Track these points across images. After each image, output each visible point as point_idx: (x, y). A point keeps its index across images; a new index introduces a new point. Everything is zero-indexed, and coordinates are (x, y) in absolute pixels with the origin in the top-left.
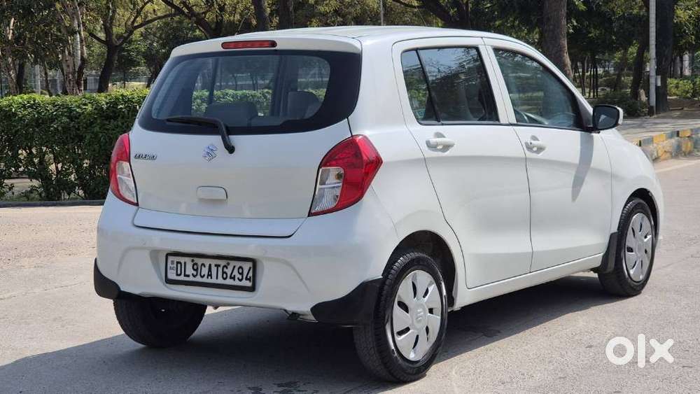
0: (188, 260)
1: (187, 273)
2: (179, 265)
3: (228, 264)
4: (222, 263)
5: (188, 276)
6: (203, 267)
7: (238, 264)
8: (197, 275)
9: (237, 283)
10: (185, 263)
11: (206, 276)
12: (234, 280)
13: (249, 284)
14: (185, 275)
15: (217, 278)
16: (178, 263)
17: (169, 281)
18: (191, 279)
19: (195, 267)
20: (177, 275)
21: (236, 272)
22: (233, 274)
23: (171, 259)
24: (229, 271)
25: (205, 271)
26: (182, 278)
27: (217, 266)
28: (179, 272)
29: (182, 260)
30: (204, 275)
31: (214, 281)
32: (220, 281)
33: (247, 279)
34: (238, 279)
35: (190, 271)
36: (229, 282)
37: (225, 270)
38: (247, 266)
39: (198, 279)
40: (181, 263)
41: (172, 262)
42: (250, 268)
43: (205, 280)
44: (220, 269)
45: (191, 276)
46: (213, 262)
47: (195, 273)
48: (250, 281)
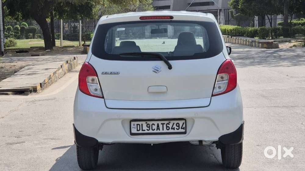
0: (144, 123)
1: (143, 129)
2: (138, 126)
3: (170, 122)
4: (166, 122)
5: (145, 130)
6: (153, 125)
7: (176, 122)
8: (149, 129)
9: (176, 131)
10: (142, 125)
11: (156, 129)
12: (174, 130)
13: (183, 131)
14: (142, 130)
15: (163, 130)
16: (137, 125)
17: (132, 134)
18: (146, 132)
19: (148, 126)
20: (137, 130)
21: (175, 126)
22: (173, 127)
23: (132, 123)
24: (170, 126)
25: (155, 127)
26: (141, 132)
27: (163, 124)
28: (139, 129)
29: (140, 123)
30: (154, 129)
31: (161, 131)
32: (165, 131)
33: (182, 128)
34: (176, 129)
35: (145, 127)
36: (171, 131)
37: (168, 125)
38: (181, 123)
39: (151, 131)
40: (140, 125)
41: (134, 125)
42: (184, 123)
43: (155, 131)
44: (165, 126)
45: (146, 130)
46: (160, 123)
47: (148, 129)
48: (184, 129)
